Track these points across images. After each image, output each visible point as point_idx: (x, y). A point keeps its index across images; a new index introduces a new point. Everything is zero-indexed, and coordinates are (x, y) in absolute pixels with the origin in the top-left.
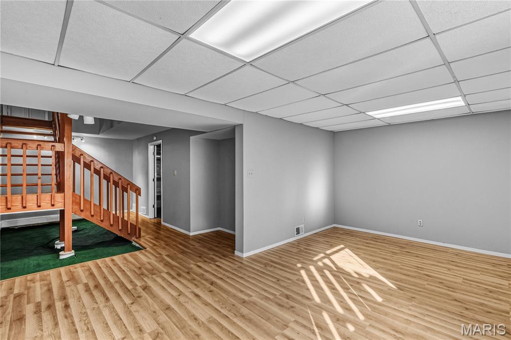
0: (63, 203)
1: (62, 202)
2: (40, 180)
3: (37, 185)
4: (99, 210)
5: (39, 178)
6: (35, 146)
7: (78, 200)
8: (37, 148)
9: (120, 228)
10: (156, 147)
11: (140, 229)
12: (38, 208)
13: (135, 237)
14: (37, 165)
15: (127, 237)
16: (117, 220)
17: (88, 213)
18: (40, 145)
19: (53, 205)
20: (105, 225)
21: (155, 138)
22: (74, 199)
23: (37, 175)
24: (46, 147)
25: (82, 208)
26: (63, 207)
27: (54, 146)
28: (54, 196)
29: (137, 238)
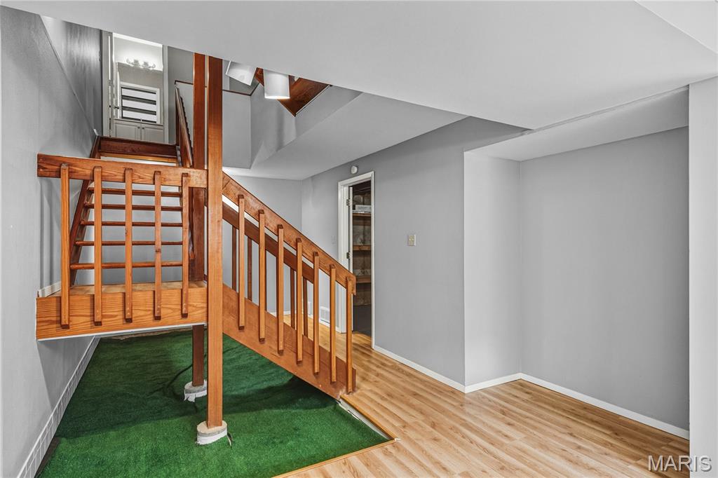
0: (205, 310)
1: (202, 308)
2: (159, 256)
3: (154, 266)
4: (274, 327)
5: (158, 251)
6: (149, 176)
7: (234, 304)
8: (154, 179)
9: (316, 371)
10: (351, 188)
11: (354, 371)
12: (157, 322)
13: (344, 390)
14: (153, 225)
15: (328, 390)
16: (309, 350)
17: (254, 334)
18: (160, 172)
19: (185, 316)
20: (286, 362)
21: (355, 170)
22: (226, 301)
23: (153, 244)
24: (171, 178)
25: (242, 323)
26: (205, 319)
27: (186, 175)
28: (187, 293)
29: (348, 393)
